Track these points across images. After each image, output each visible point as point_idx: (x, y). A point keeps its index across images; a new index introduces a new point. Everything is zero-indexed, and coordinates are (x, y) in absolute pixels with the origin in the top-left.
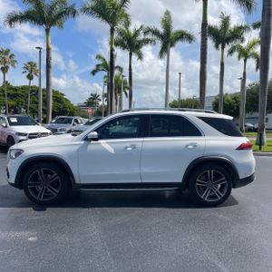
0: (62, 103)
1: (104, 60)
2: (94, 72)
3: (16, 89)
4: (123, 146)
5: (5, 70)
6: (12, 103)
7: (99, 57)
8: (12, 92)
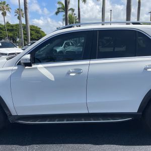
0: (40, 34)
1: (63, 4)
2: (57, 13)
3: (12, 26)
4: (65, 70)
5: (4, 14)
6: (11, 34)
7: (59, 3)
8: (10, 28)
